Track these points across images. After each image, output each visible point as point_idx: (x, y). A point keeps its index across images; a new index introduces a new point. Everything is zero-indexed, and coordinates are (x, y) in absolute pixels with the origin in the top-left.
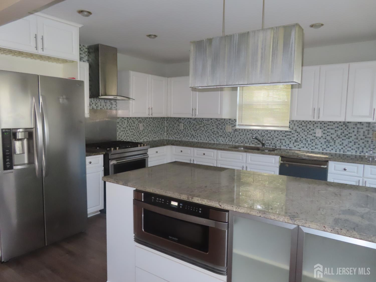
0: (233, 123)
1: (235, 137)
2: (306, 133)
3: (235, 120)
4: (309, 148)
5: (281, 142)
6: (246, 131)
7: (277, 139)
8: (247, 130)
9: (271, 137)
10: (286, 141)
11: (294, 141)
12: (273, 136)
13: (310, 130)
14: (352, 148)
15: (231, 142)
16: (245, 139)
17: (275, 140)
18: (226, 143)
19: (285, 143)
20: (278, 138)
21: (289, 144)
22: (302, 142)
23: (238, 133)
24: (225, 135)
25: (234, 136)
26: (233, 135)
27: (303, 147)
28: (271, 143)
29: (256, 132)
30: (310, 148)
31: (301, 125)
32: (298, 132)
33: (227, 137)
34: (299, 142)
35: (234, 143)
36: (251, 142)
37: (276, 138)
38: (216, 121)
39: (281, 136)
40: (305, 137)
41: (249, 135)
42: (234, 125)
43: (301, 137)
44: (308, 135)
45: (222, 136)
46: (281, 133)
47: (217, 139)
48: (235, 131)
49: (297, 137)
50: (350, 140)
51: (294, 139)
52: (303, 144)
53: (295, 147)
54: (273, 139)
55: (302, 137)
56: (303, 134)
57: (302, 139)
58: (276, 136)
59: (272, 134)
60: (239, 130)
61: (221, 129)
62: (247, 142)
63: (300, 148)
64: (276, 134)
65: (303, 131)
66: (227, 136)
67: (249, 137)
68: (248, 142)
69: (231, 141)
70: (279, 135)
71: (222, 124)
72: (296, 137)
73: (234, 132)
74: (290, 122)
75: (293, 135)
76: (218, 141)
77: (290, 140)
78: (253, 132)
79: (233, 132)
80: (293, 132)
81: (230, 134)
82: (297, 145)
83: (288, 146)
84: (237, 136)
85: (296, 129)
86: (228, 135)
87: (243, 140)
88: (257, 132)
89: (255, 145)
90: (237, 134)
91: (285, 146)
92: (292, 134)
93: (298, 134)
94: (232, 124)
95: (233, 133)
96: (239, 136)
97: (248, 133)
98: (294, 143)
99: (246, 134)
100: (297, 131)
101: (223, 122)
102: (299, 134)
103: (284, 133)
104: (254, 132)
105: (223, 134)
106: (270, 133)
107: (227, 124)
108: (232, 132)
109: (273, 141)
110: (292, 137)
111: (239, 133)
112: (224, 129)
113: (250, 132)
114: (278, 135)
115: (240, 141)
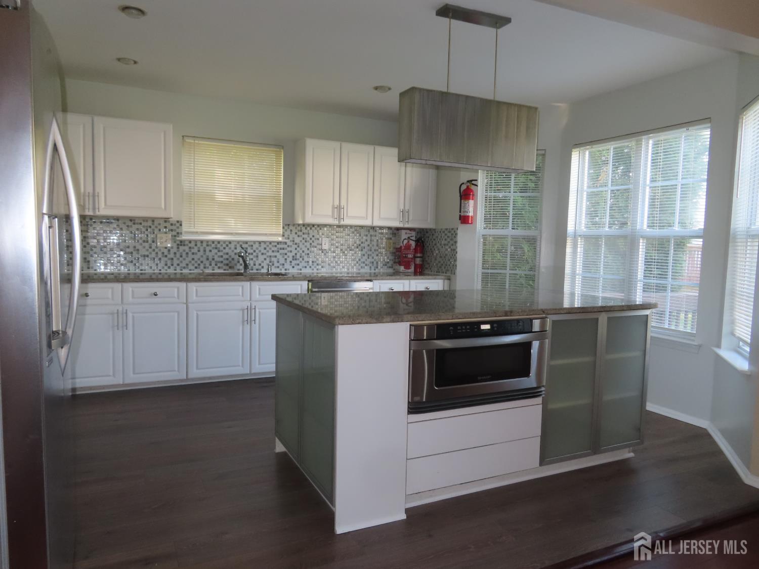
0: (173, 228)
1: (181, 256)
2: (308, 244)
3: (178, 222)
4: (313, 267)
5: (270, 262)
6: (204, 244)
7: (265, 256)
8: (207, 241)
9: (254, 254)
10: (278, 259)
11: (291, 259)
12: (257, 251)
13: (313, 239)
14: (366, 263)
15: (172, 267)
16: (204, 259)
17: (261, 258)
18: (160, 270)
19: (278, 262)
20: (266, 254)
21: (283, 264)
22: (303, 259)
23: (186, 248)
24: (157, 253)
25: (178, 255)
26: (175, 253)
27: (306, 267)
28: (255, 265)
29: (224, 245)
30: (315, 267)
31: (301, 231)
32: (296, 244)
33: (160, 259)
34: (299, 259)
35: (178, 268)
36: (216, 265)
37: (263, 254)
38: (130, 223)
39: (270, 251)
40: (307, 252)
41: (210, 251)
42: (178, 233)
43: (301, 252)
44: (310, 247)
45: (148, 256)
46: (270, 246)
47: (135, 265)
48: (181, 245)
49: (296, 252)
50: (363, 253)
51: (291, 255)
52: (305, 262)
53: (293, 267)
54: (257, 256)
55: (303, 252)
56: (304, 246)
57: (303, 254)
58: (262, 252)
59: (254, 248)
60: (190, 242)
61: (144, 241)
62: (207, 265)
63: (301, 270)
64: (262, 249)
65: (303, 241)
66: (160, 255)
67: (210, 255)
68: (210, 265)
69: (172, 265)
70: (268, 249)
71: (147, 230)
72: (294, 252)
73: (178, 248)
74: (283, 228)
75: (289, 249)
76: (138, 268)
77: (286, 257)
78: (219, 246)
79: (175, 245)
80: (289, 243)
81: (169, 251)
82: (296, 264)
83: (283, 267)
84: (184, 255)
85: (293, 238)
86: (163, 253)
87: (199, 262)
88: (227, 246)
89: (225, 270)
90: (184, 251)
91: (278, 267)
92: (288, 246)
93: (296, 246)
94: (172, 230)
95: (175, 250)
96: (190, 254)
97: (208, 249)
98: (291, 262)
99: (205, 251)
100: (295, 242)
101: (150, 227)
102: (298, 246)
103: (276, 246)
104: (222, 245)
105: (151, 253)
106: (252, 246)
107: (160, 230)
108: (172, 247)
109: (257, 260)
110: (288, 251)
111: (190, 248)
112: (153, 242)
113: (213, 245)
114: (265, 249)
115: (193, 265)
